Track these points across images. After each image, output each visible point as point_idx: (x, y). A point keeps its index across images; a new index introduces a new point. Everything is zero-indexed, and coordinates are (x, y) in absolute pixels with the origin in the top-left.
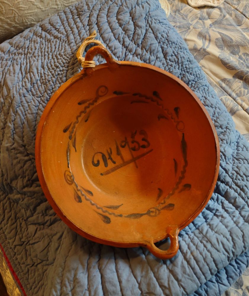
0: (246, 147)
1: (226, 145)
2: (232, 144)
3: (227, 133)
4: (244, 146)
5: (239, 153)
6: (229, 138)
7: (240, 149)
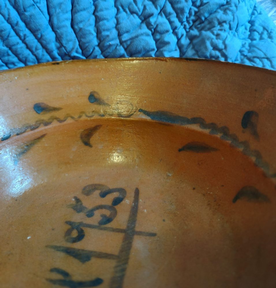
0: (267, 31)
1: (229, 33)
2: (241, 29)
3: (231, 6)
4: (264, 29)
5: (254, 46)
6: (236, 18)
7: (257, 36)
